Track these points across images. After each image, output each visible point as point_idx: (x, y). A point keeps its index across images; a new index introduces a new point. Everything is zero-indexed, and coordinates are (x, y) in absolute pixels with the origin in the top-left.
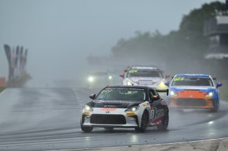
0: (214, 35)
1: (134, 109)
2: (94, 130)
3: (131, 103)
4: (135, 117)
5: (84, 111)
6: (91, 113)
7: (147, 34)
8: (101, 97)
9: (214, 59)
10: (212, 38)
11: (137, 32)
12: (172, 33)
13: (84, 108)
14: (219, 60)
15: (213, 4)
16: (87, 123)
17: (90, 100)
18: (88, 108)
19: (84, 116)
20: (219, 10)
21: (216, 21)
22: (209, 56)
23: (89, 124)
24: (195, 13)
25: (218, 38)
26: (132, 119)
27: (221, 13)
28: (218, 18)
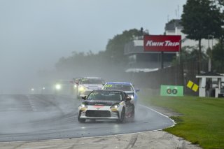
0: (133, 54)
1: (116, 107)
2: (87, 121)
3: (113, 102)
4: (117, 112)
5: (80, 108)
6: (86, 109)
7: (81, 54)
8: (90, 97)
9: (132, 73)
10: (131, 57)
11: (73, 52)
12: (101, 53)
13: (80, 105)
14: (136, 73)
15: (131, 31)
16: (83, 116)
17: (83, 101)
18: (83, 106)
19: (81, 111)
20: (136, 36)
21: (133, 43)
22: (129, 70)
23: (85, 117)
24: (118, 38)
25: (135, 56)
26: (115, 113)
27: (137, 38)
28: (135, 41)
